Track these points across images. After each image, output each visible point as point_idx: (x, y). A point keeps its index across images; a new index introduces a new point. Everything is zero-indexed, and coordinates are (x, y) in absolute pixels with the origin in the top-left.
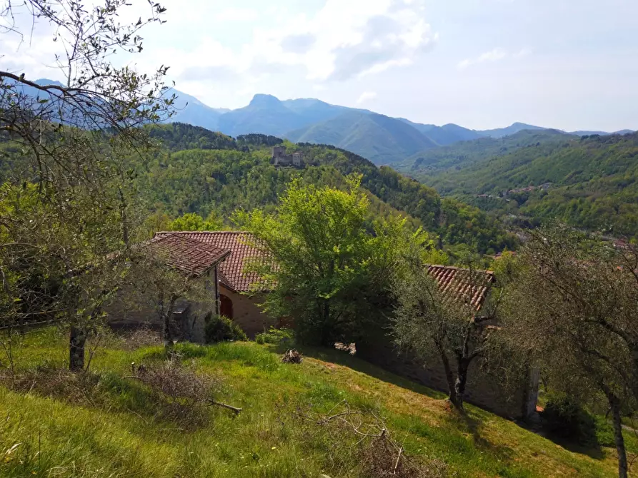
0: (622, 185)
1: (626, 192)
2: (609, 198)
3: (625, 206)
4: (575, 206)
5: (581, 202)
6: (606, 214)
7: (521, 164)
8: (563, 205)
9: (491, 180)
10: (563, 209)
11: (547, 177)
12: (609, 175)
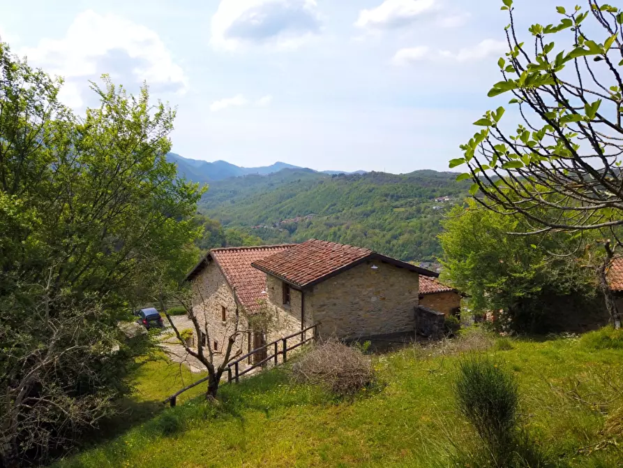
0: (367, 215)
1: (371, 220)
2: (359, 226)
3: (371, 231)
4: (335, 233)
5: (339, 230)
6: (359, 238)
7: (288, 198)
8: (325, 232)
9: (264, 212)
10: (326, 236)
11: (310, 209)
12: (356, 206)
